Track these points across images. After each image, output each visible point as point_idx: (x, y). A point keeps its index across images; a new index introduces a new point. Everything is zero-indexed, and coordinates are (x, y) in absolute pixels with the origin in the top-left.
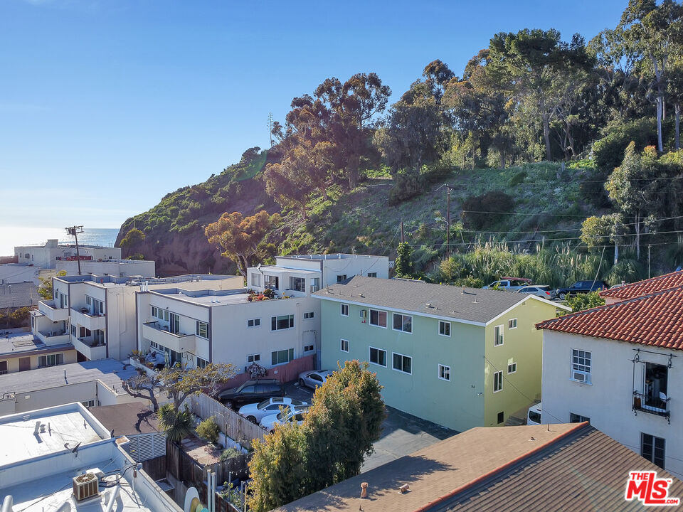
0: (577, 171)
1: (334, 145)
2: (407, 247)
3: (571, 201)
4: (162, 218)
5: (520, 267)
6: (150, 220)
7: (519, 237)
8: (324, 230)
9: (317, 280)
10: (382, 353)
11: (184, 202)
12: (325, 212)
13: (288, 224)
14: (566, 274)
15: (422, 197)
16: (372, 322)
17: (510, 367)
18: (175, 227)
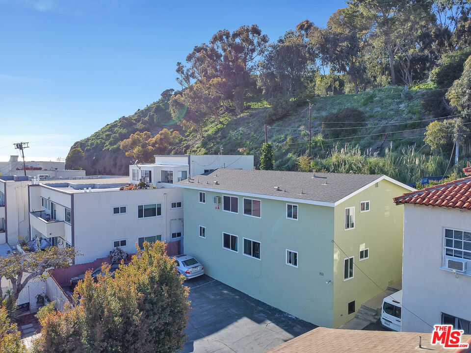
0: (419, 92)
1: (224, 80)
2: (270, 147)
3: (414, 114)
4: (99, 141)
5: (371, 168)
6: (90, 142)
7: (370, 145)
8: (214, 145)
9: (184, 173)
10: (234, 238)
11: (116, 129)
12: (216, 133)
13: (190, 143)
14: (411, 172)
15: (290, 117)
16: (225, 209)
17: (362, 252)
18: (107, 147)
